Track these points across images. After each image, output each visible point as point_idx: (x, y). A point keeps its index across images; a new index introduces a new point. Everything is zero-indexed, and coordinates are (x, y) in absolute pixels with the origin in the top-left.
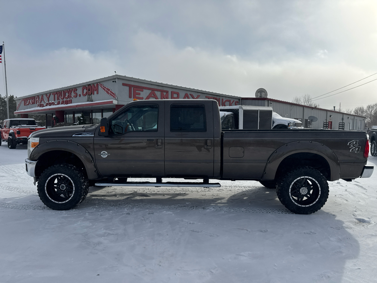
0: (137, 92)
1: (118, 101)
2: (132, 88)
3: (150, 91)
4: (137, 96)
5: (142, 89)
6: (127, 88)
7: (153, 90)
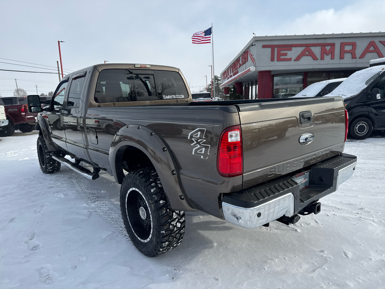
0: (282, 52)
1: (256, 67)
2: (276, 49)
3: (303, 48)
4: (282, 57)
5: (289, 47)
6: (269, 50)
7: (308, 46)
